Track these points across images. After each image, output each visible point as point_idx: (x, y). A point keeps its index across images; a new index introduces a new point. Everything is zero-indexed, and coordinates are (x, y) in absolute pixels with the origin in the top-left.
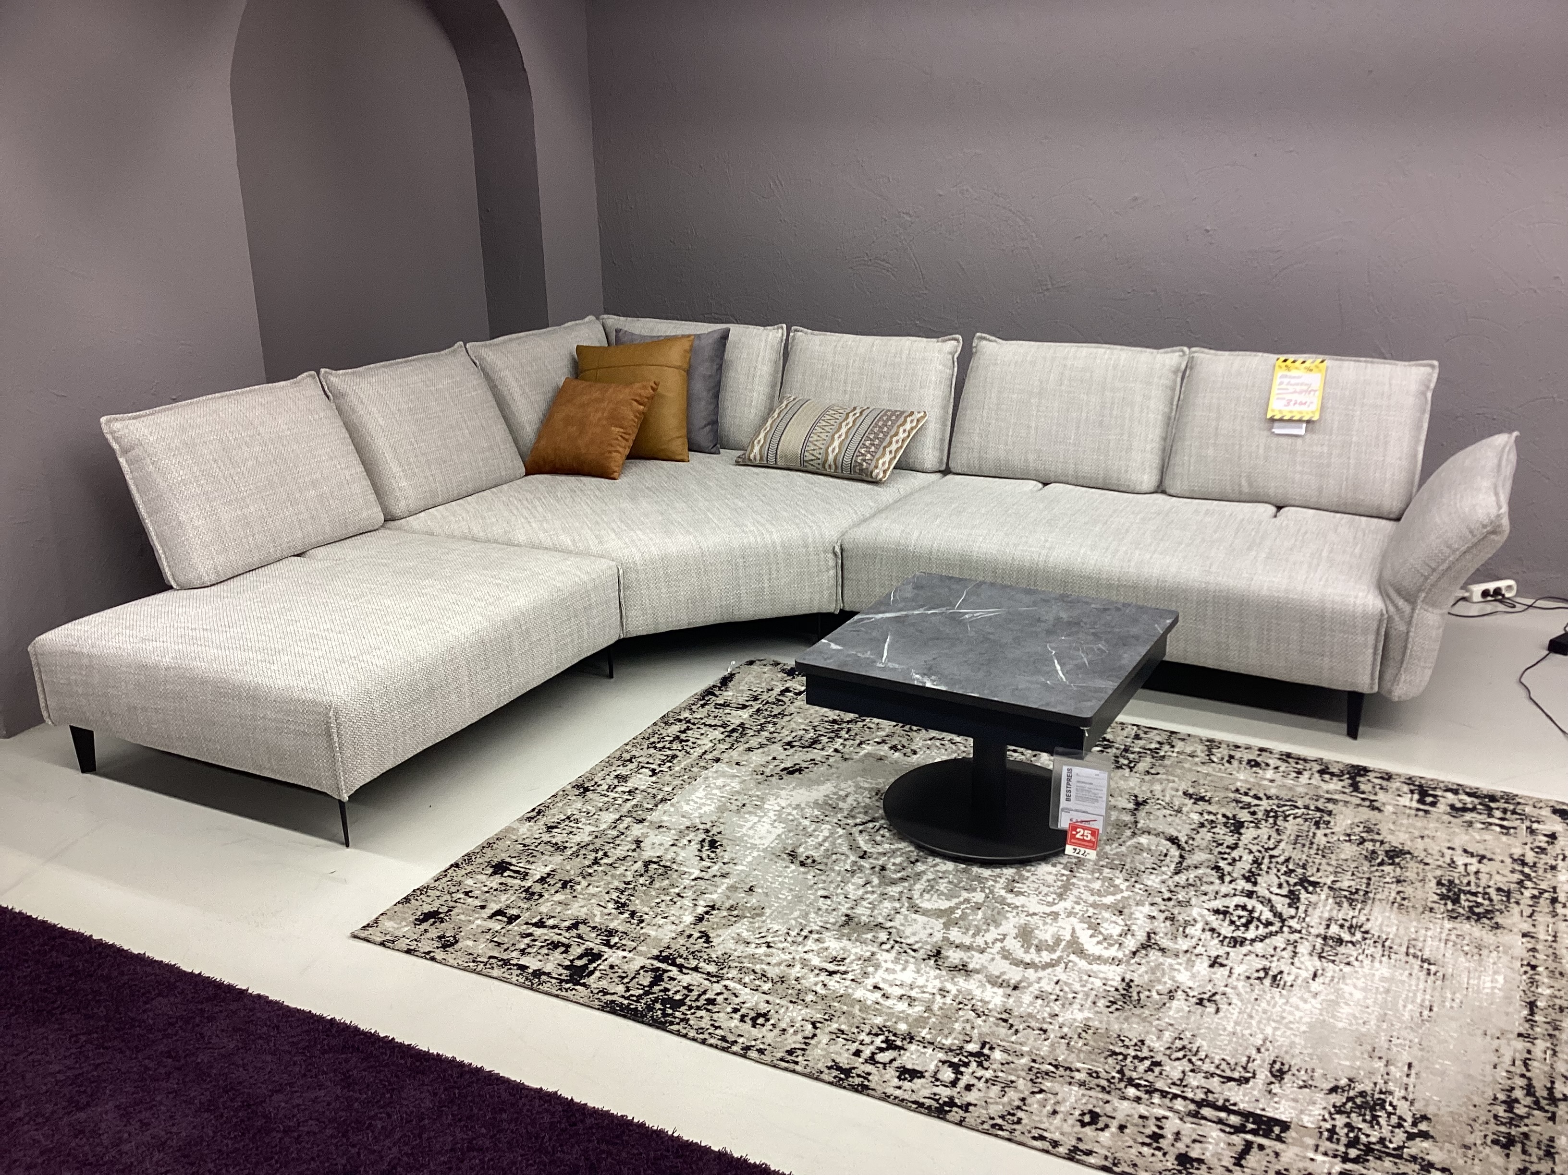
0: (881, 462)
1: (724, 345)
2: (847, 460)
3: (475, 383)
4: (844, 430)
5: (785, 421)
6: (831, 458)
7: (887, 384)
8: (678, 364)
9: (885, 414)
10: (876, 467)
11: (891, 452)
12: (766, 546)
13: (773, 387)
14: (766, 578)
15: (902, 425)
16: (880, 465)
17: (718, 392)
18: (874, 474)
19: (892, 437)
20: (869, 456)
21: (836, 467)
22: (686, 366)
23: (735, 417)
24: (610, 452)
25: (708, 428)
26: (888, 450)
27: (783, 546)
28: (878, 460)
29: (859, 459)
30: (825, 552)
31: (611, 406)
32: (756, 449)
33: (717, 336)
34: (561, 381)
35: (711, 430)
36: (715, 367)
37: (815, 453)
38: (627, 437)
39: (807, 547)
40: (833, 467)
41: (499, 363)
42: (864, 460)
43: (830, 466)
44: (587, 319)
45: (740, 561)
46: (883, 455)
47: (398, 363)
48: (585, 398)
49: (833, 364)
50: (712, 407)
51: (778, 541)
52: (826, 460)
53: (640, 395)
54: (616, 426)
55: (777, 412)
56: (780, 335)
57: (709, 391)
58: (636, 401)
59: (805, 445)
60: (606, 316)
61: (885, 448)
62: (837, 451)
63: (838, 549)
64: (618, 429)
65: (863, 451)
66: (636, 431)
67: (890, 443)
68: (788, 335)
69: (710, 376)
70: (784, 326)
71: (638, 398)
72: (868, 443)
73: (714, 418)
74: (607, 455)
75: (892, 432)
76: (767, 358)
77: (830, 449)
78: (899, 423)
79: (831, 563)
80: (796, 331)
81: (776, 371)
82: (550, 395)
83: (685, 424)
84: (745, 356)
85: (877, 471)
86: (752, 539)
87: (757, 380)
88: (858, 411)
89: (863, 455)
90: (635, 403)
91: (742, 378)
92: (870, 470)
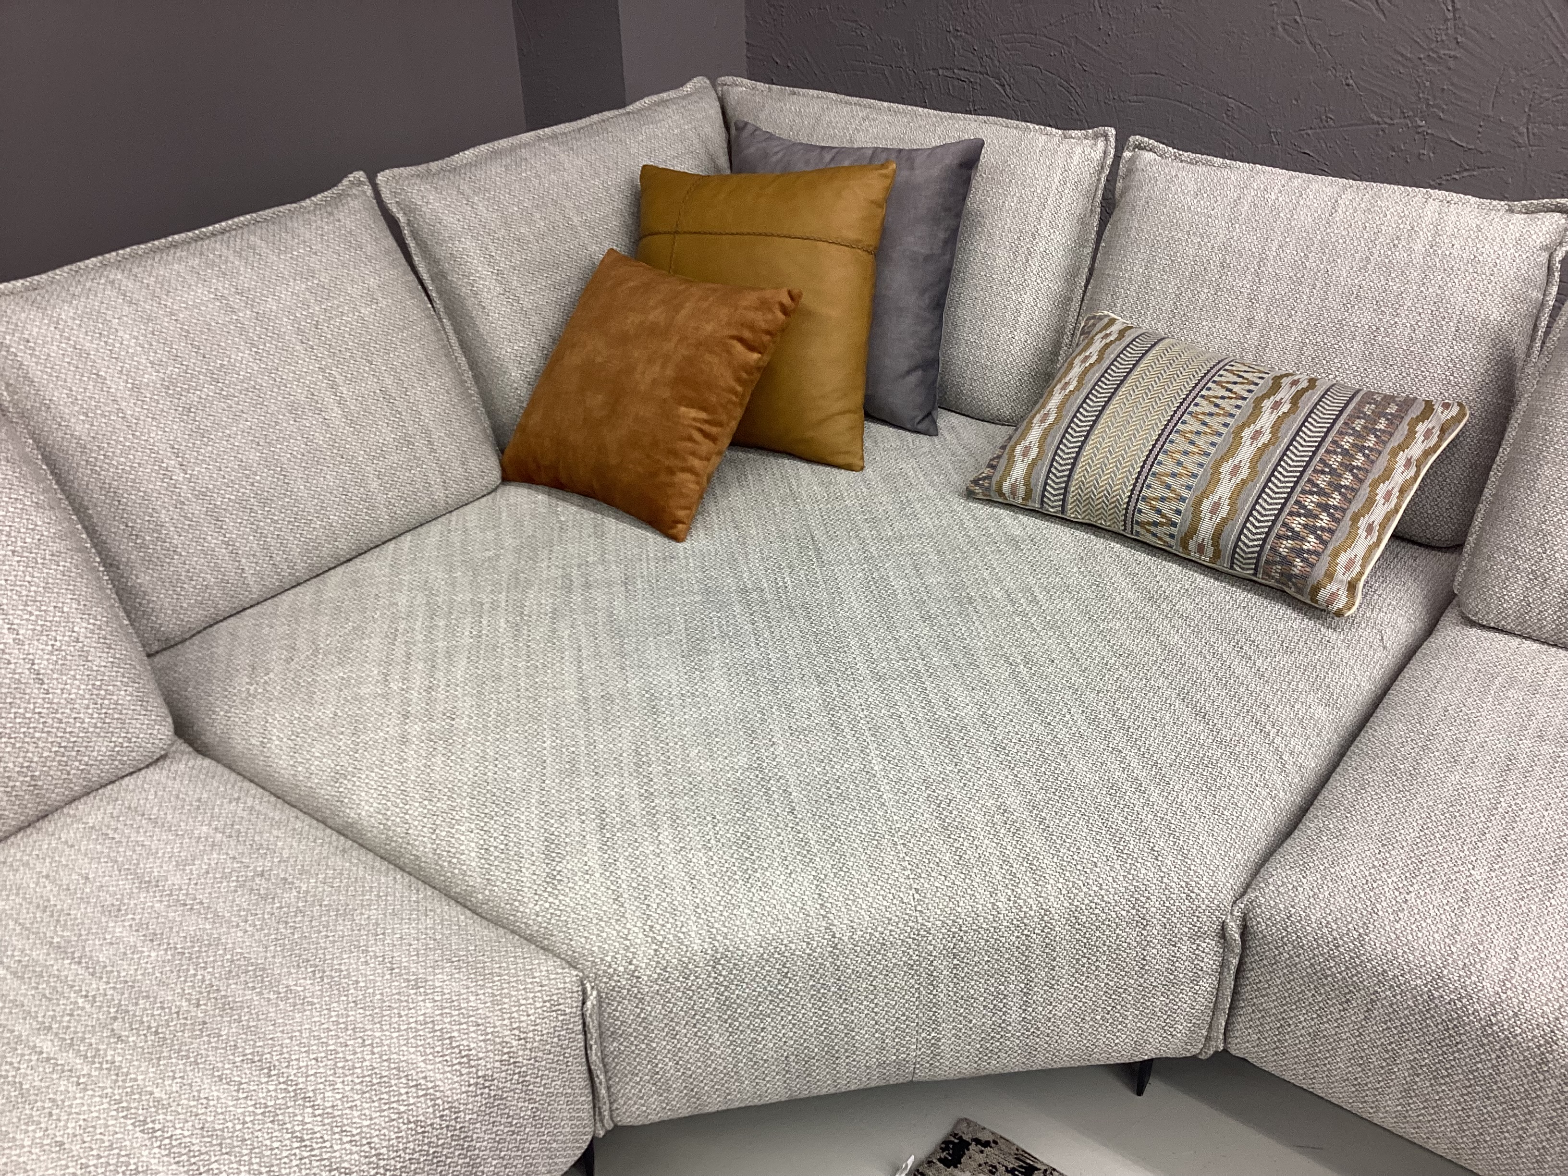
0: (1343, 559)
1: (967, 182)
2: (1251, 542)
3: (372, 282)
4: (1246, 452)
5: (1094, 404)
6: (1206, 528)
7: (1364, 318)
8: (851, 235)
9: (1358, 414)
10: (1330, 576)
11: (1370, 529)
12: (1021, 924)
13: (1071, 275)
14: (1015, 1002)
15: (1403, 447)
16: (1340, 569)
17: (944, 293)
18: (1323, 595)
19: (1375, 485)
20: (1311, 542)
21: (1217, 554)
22: (870, 240)
23: (980, 347)
24: (671, 471)
25: (913, 379)
26: (1363, 523)
27: (1074, 921)
28: (1336, 554)
29: (1285, 546)
30: (1195, 937)
31: (684, 351)
32: (1019, 470)
33: (950, 160)
34: (597, 250)
35: (922, 382)
36: (942, 235)
37: (1165, 507)
38: (714, 430)
39: (1142, 923)
40: (1210, 550)
41: (449, 219)
42: (1299, 552)
43: (1201, 548)
44: (689, 87)
45: (942, 966)
46: (1352, 536)
47: (174, 246)
48: (632, 320)
49: (1225, 247)
50: (925, 330)
51: (1057, 905)
52: (1193, 531)
53: (752, 327)
54: (691, 405)
55: (1076, 370)
56: (1097, 154)
57: (923, 292)
58: (741, 340)
59: (1141, 481)
60: (729, 79)
61: (1355, 519)
62: (1224, 512)
63: (1234, 932)
64: (693, 413)
65: (1297, 523)
66: (739, 413)
67: (1371, 502)
68: (1118, 157)
69: (927, 258)
70: (1112, 131)
71: (747, 334)
72: (1310, 501)
73: (931, 353)
74: (663, 478)
75: (1377, 471)
76: (1063, 211)
77: (1206, 505)
78: (1395, 442)
79: (1210, 962)
80: (1139, 147)
81: (1080, 243)
82: (570, 290)
83: (860, 380)
84: (1012, 203)
85: (1332, 587)
86: (983, 897)
87: (1035, 262)
88: (1285, 394)
89: (1296, 536)
90: (739, 347)
91: (1002, 257)
92: (1312, 582)
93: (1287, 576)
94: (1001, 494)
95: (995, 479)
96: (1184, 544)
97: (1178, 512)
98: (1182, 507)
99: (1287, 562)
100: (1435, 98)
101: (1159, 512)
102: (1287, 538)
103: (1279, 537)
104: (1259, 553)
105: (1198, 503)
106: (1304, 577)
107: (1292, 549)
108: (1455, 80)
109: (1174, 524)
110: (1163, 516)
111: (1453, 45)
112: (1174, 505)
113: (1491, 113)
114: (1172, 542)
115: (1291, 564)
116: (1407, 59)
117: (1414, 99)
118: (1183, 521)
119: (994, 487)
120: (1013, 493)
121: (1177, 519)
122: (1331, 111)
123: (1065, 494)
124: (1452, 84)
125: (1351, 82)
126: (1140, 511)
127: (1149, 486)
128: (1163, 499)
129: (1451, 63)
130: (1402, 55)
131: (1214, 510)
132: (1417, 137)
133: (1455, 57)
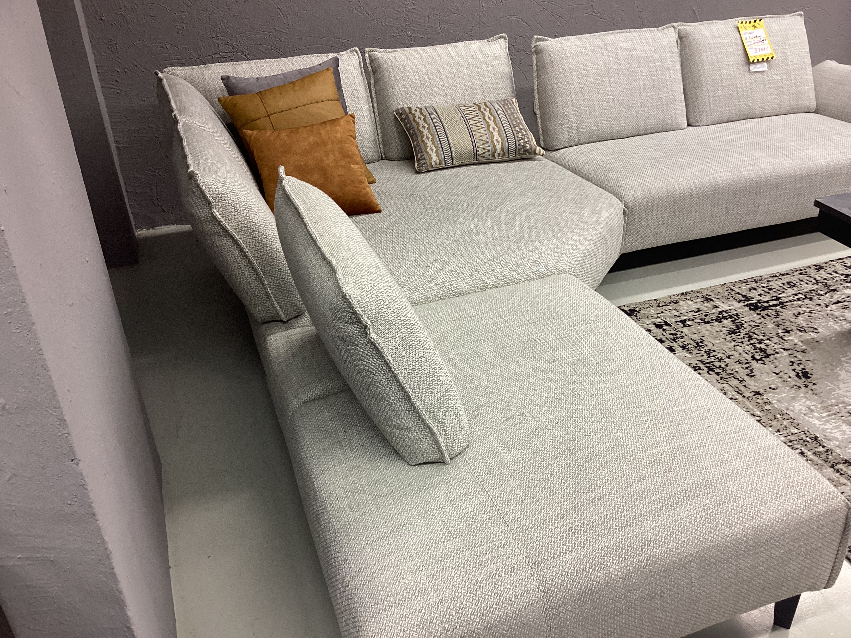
2: (512, 146)
4: (492, 123)
6: (499, 147)
9: (502, 104)
10: (535, 146)
18: (537, 151)
20: (526, 139)
21: (504, 154)
24: (364, 189)
29: (522, 142)
32: (434, 156)
37: (484, 147)
38: (362, 171)
40: (502, 154)
42: (526, 142)
43: (499, 155)
53: (351, 131)
54: (353, 164)
55: (421, 122)
56: (357, 57)
59: (474, 143)
62: (500, 141)
64: (356, 166)
65: (519, 135)
74: (363, 191)
77: (495, 141)
79: (623, 221)
80: (370, 52)
89: (522, 138)
90: (352, 139)
92: (533, 149)
93: (526, 151)
94: (432, 166)
95: (428, 162)
96: (494, 156)
97: (489, 146)
98: (489, 144)
99: (524, 147)
100: (411, 24)
101: (484, 149)
102: (521, 140)
103: (518, 141)
104: (516, 148)
105: (492, 141)
106: (531, 148)
107: (524, 142)
108: (416, 16)
109: (489, 151)
110: (486, 149)
111: (412, 5)
112: (487, 145)
113: (428, 25)
114: (489, 157)
115: (525, 147)
116: (399, 12)
117: (405, 25)
118: (492, 148)
119: (429, 165)
120: (436, 164)
121: (489, 148)
122: (379, 36)
123: (452, 157)
124: (415, 18)
125: (383, 24)
126: (478, 151)
127: (477, 142)
128: (483, 144)
129: (413, 11)
130: (397, 11)
131: (498, 142)
132: (409, 38)
133: (414, 9)
